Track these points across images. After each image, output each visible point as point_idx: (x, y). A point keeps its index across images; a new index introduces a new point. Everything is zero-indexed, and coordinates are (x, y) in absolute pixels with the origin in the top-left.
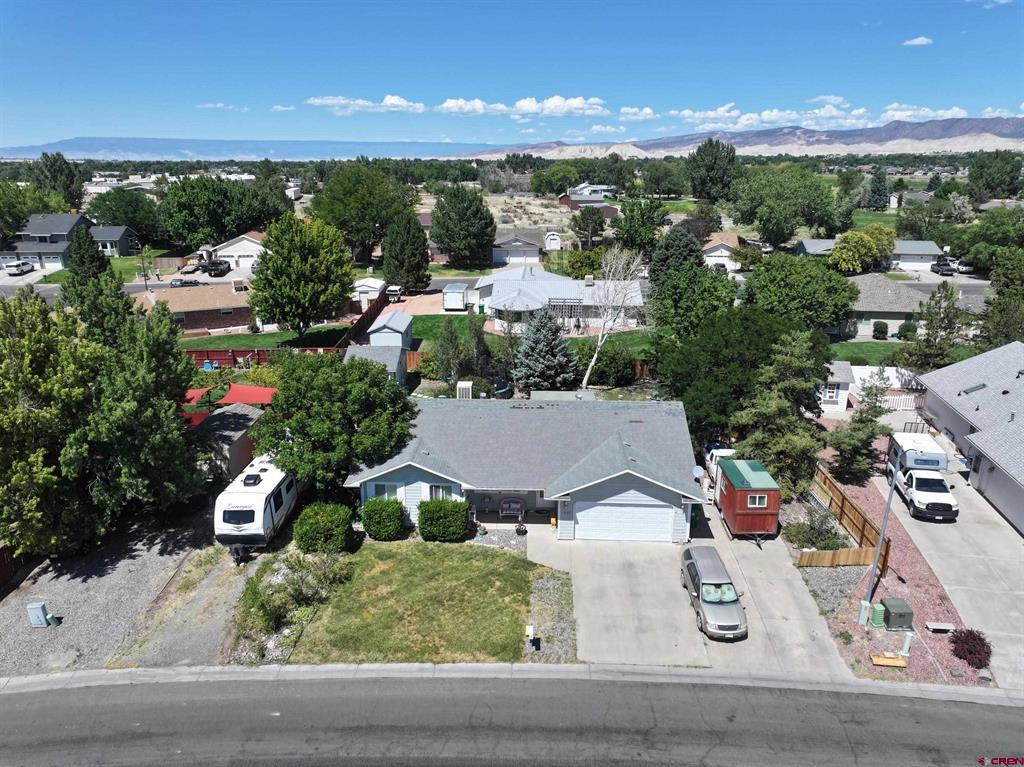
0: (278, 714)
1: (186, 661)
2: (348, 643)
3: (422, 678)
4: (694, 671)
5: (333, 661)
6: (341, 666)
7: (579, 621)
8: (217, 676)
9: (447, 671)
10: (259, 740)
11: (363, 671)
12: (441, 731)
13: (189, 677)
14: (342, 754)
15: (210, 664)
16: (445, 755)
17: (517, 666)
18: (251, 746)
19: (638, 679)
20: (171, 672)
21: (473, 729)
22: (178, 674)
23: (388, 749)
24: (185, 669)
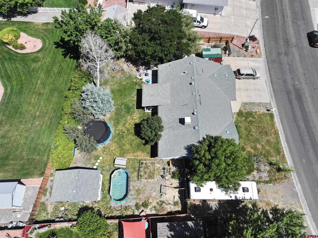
0: (304, 160)
1: (294, 190)
2: (279, 151)
3: (284, 133)
4: (267, 83)
5: (284, 153)
6: (285, 151)
7: (259, 102)
8: (296, 179)
9: (280, 128)
10: (312, 161)
11: (285, 146)
12: (298, 127)
13: (299, 186)
14: (310, 144)
15: (293, 183)
16: (304, 125)
17: (274, 114)
18: (314, 162)
19: (272, 93)
20: (299, 192)
21: (296, 120)
22: (299, 189)
23: (306, 136)
24: (297, 189)
